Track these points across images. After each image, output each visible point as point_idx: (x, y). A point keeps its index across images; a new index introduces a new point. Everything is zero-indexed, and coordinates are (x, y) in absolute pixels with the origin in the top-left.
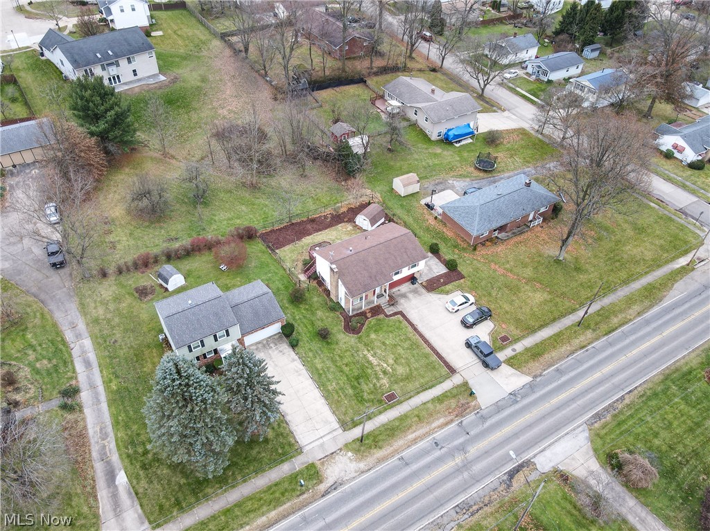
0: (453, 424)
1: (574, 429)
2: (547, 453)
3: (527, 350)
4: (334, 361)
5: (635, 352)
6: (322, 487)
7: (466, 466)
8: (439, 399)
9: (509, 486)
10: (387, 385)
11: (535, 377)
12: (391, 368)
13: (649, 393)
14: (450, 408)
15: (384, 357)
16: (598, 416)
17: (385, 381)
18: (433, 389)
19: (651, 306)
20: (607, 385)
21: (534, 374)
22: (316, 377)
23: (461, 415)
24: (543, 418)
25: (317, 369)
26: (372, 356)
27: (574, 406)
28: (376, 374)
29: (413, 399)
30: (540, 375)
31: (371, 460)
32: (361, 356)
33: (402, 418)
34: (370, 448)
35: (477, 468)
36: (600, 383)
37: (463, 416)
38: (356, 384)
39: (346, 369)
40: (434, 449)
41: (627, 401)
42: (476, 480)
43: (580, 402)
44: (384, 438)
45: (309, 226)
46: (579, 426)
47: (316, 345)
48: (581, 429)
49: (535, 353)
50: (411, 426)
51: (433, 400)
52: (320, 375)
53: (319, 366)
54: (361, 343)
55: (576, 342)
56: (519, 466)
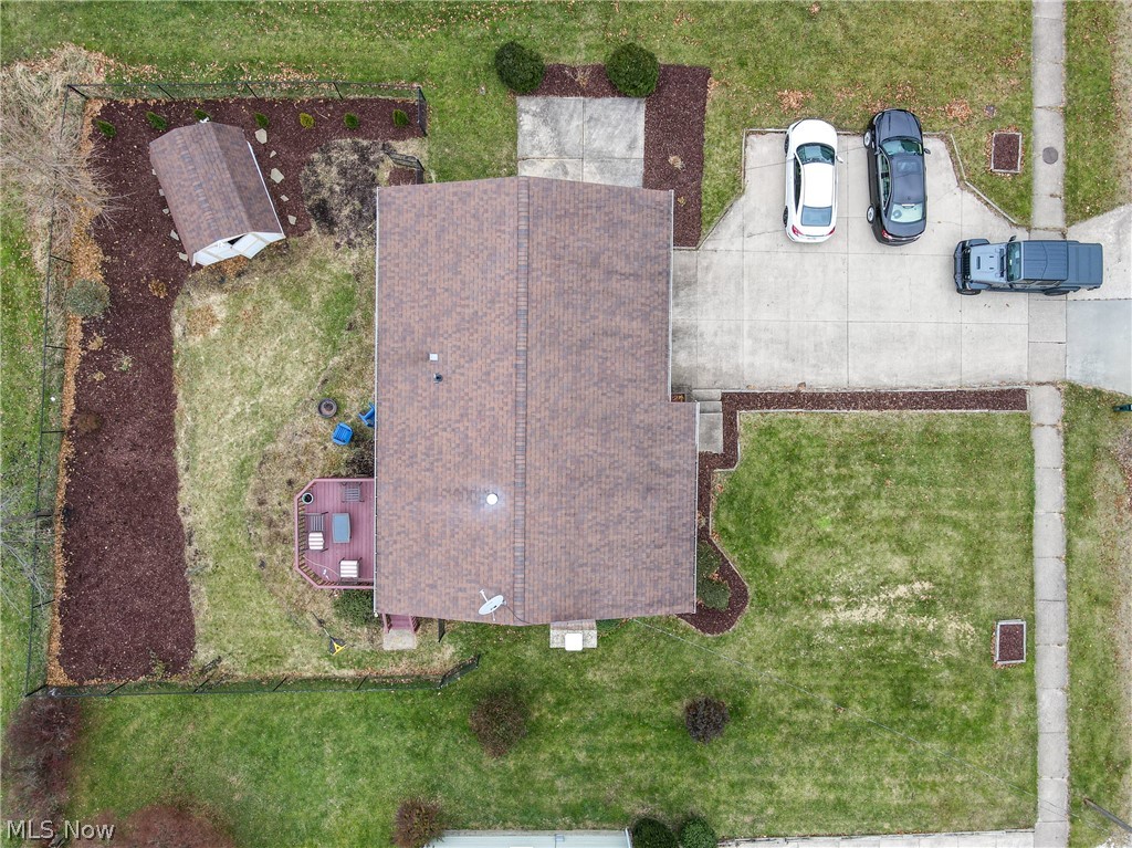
3: (1068, 114)
4: (811, 736)
10: (968, 626)
12: (920, 577)
15: (872, 572)
17: (954, 627)
18: (1038, 498)
22: (844, 824)
25: (817, 805)
26: (849, 607)
28: (916, 637)
32: (830, 639)
33: (1079, 648)
34: (1113, 788)
38: (917, 715)
39: (855, 712)
44: (1106, 734)
45: (120, 457)
47: (722, 753)
50: (1111, 639)
51: (1071, 525)
52: (841, 807)
53: (809, 792)
54: (786, 610)
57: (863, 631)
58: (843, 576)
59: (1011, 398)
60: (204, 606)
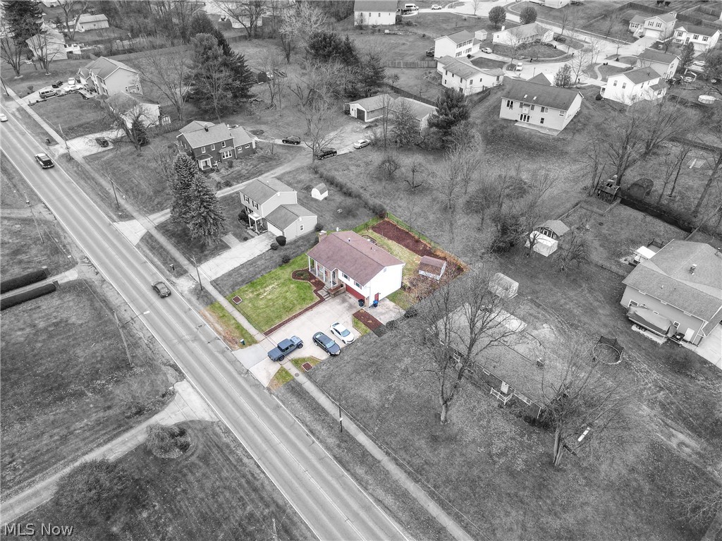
0: (217, 335)
1: (213, 411)
2: (190, 389)
4: (264, 269)
5: (314, 482)
6: (173, 279)
7: (181, 340)
8: (239, 327)
9: (165, 365)
10: (248, 297)
11: (268, 389)
12: (263, 298)
13: (257, 484)
14: (231, 332)
15: (273, 293)
16: (227, 431)
17: (251, 295)
19: (400, 522)
20: (264, 447)
21: (272, 388)
23: (225, 339)
24: (224, 390)
25: (256, 262)
26: (273, 287)
27: (238, 414)
28: (256, 290)
29: (238, 313)
30: (271, 393)
31: (190, 296)
32: (273, 282)
34: (198, 295)
35: (181, 347)
36: (267, 440)
37: (224, 340)
38: (247, 282)
39: (259, 276)
40: (196, 325)
41: (245, 460)
42: (172, 347)
43: (242, 419)
44: (206, 300)
45: (409, 241)
46: (216, 415)
47: (278, 259)
48: (213, 416)
49: (296, 390)
50: (215, 313)
51: (238, 323)
52: (252, 264)
53: (258, 263)
54: (284, 281)
55: (317, 427)
56: (181, 371)
57: (267, 286)
58: (278, 290)
59: (268, 333)
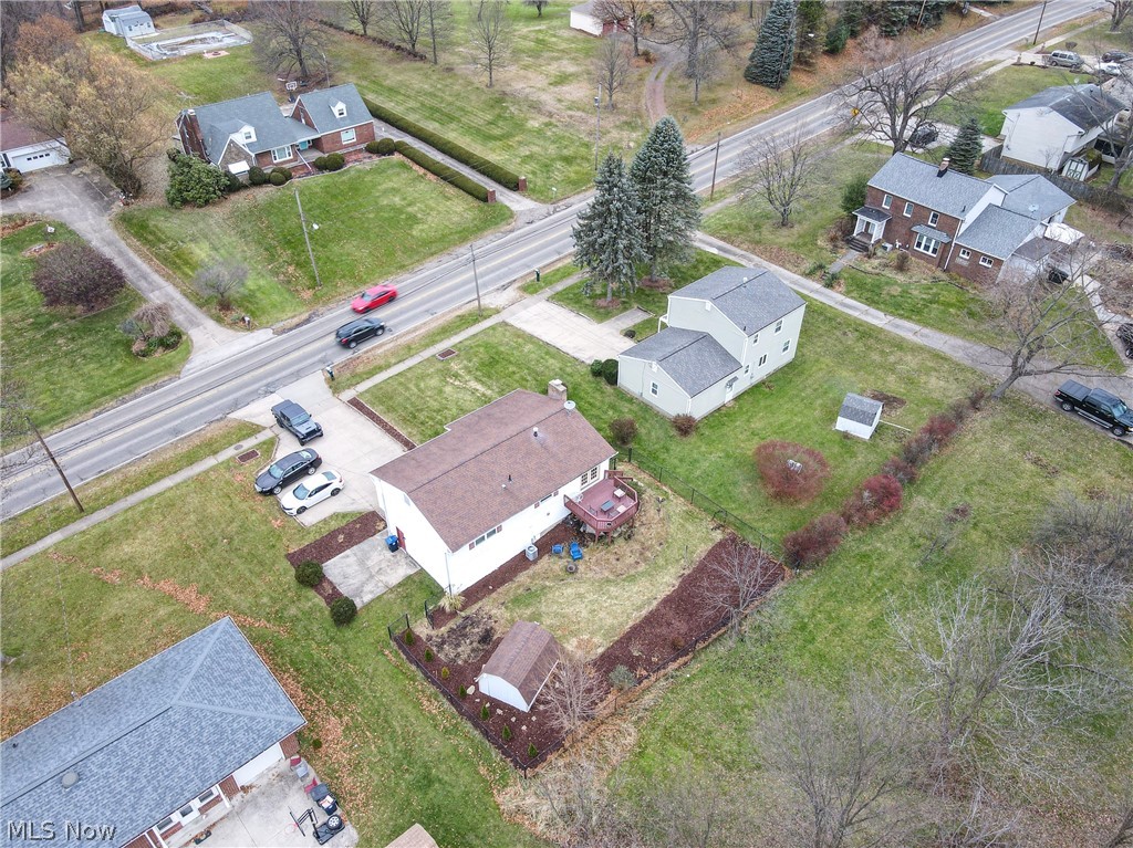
3: (214, 453)
8: (379, 369)
10: (452, 364)
11: (222, 419)
12: (447, 382)
14: (367, 363)
15: (458, 393)
17: (456, 367)
21: (223, 422)
25: (554, 358)
26: (478, 390)
28: (470, 372)
32: (494, 387)
34: (470, 315)
38: (496, 357)
39: (513, 369)
44: (454, 325)
45: (681, 626)
46: (193, 373)
50: (420, 339)
51: (389, 367)
52: (547, 353)
56: (294, 329)
57: (483, 383)
58: (468, 397)
59: (355, 403)
60: (702, 550)
